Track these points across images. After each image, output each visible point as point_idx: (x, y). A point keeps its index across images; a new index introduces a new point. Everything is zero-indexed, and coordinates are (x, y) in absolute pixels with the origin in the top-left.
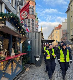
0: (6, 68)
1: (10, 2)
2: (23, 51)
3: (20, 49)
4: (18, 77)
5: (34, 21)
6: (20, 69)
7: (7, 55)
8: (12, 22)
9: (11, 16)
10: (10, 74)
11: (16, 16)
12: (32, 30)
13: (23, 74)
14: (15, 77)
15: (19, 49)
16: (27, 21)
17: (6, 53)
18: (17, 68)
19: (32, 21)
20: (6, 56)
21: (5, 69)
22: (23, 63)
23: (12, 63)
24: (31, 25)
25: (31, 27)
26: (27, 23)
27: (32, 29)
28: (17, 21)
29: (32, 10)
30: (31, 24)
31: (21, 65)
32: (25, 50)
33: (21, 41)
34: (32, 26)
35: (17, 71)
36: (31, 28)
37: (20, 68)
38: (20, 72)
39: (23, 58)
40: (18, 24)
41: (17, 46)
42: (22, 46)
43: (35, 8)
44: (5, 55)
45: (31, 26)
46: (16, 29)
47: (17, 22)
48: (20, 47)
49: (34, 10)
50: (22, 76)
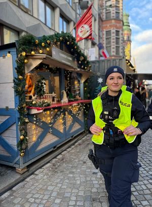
0: (55, 121)
1: (69, 3)
2: (84, 97)
3: (80, 93)
4: (76, 140)
5: (121, 32)
6: (79, 127)
7: (55, 101)
8: (64, 48)
9: (61, 37)
10: (62, 131)
11: (68, 36)
12: (114, 54)
13: (86, 137)
14: (71, 138)
15: (78, 92)
16: (105, 36)
17: (53, 98)
18: (73, 125)
19: (115, 35)
20: (54, 103)
21: (52, 121)
22: (85, 117)
23: (65, 115)
24: (114, 42)
25: (112, 47)
26: (105, 39)
27: (113, 52)
28: (72, 43)
29: (114, 9)
30: (112, 41)
31: (83, 121)
32: (89, 95)
33: (82, 78)
34: (115, 44)
35: (74, 130)
36: (112, 50)
37: (80, 125)
38: (79, 133)
39: (84, 109)
40: (74, 48)
41: (74, 87)
42: (84, 88)
43: (122, 4)
44: (53, 100)
45: (113, 45)
46: (71, 59)
47: (73, 45)
48: (79, 90)
49: (121, 8)
50: (83, 139)
